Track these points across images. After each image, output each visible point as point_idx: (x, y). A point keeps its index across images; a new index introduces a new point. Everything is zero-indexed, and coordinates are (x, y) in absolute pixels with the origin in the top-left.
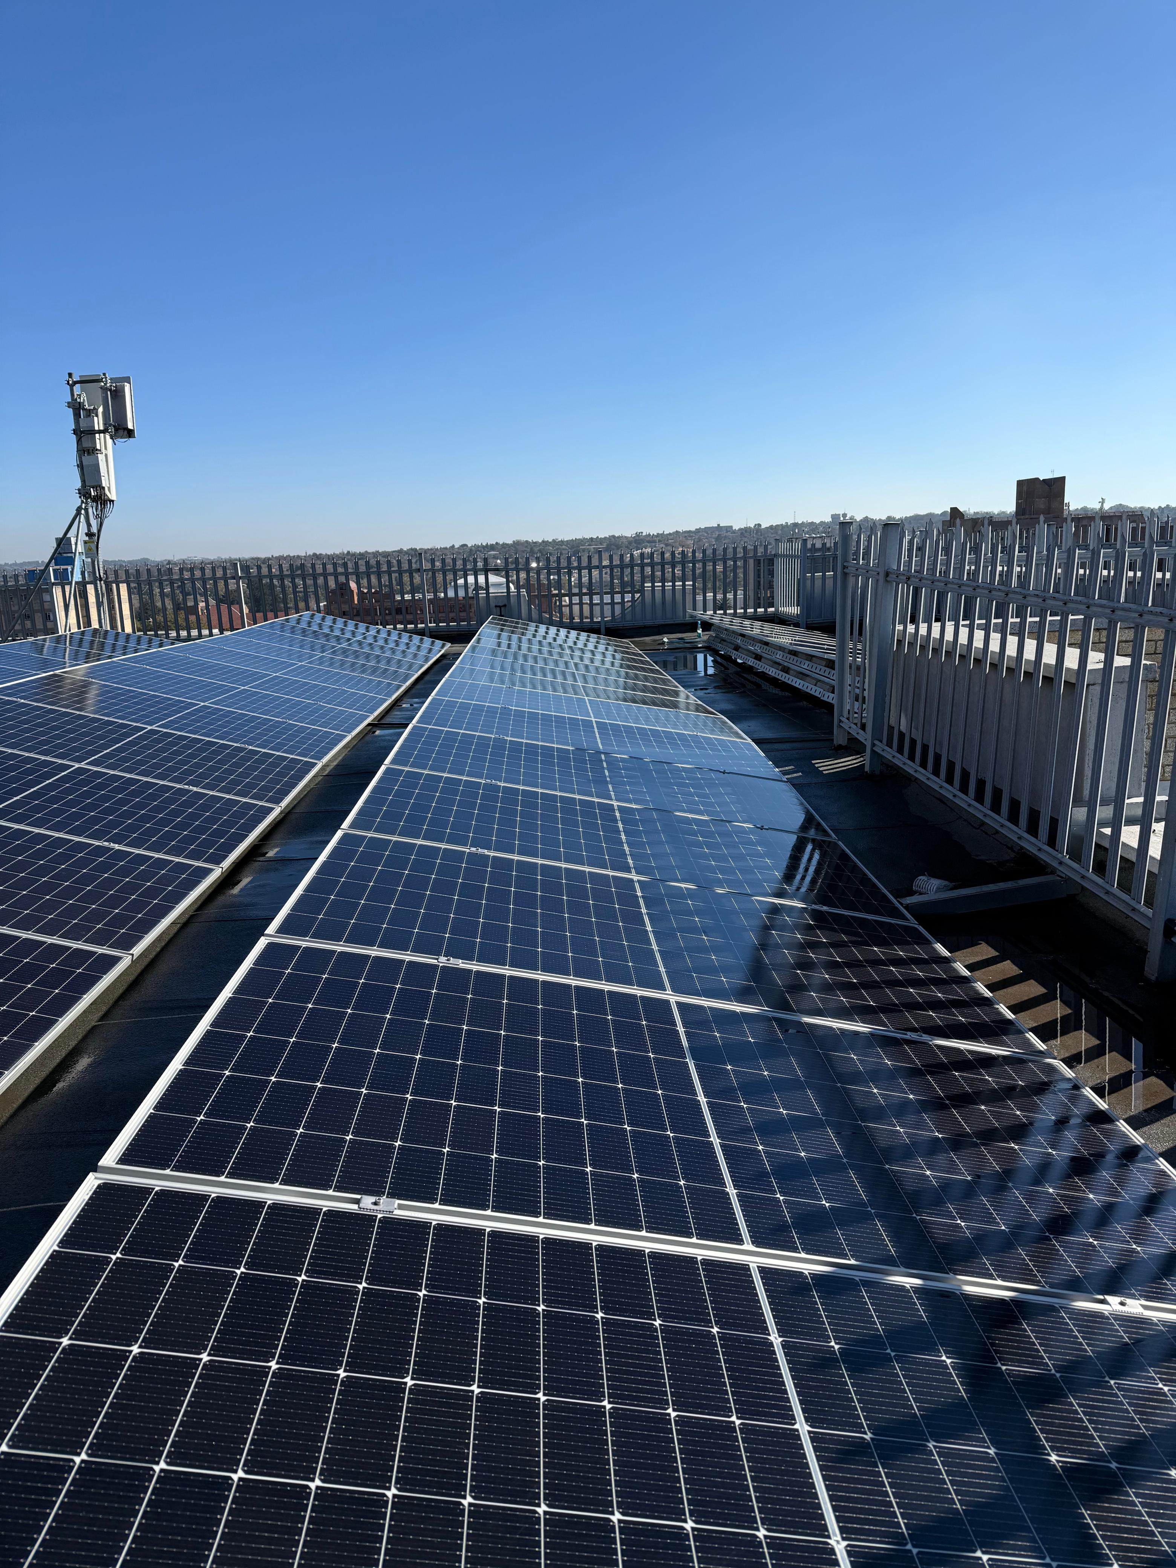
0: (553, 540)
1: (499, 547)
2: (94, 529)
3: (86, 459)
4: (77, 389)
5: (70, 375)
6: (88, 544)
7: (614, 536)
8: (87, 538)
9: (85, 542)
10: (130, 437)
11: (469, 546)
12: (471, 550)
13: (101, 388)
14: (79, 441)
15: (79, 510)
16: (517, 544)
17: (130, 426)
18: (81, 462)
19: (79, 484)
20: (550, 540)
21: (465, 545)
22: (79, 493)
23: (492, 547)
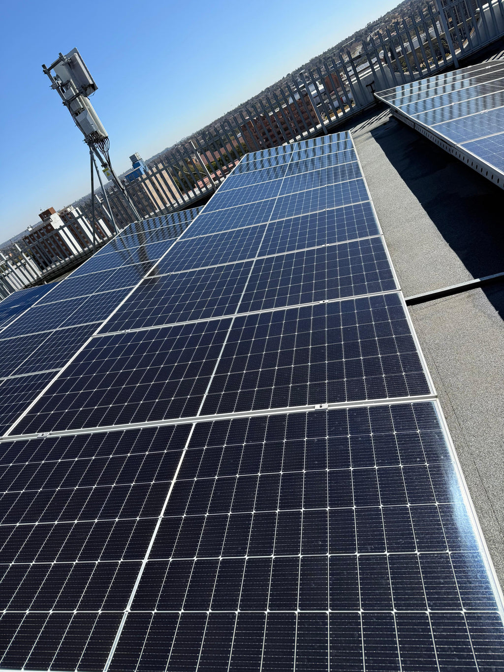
0: (328, 50)
1: (304, 67)
2: (105, 161)
3: (80, 118)
4: (53, 73)
5: (44, 66)
6: (106, 172)
7: (357, 32)
8: (104, 168)
9: (104, 171)
10: (95, 90)
11: (291, 73)
12: (292, 75)
13: (63, 65)
14: (70, 108)
15: (91, 153)
16: (312, 61)
17: (91, 82)
18: (77, 121)
19: (83, 137)
20: (327, 51)
21: (289, 74)
22: (86, 142)
23: (301, 69)
